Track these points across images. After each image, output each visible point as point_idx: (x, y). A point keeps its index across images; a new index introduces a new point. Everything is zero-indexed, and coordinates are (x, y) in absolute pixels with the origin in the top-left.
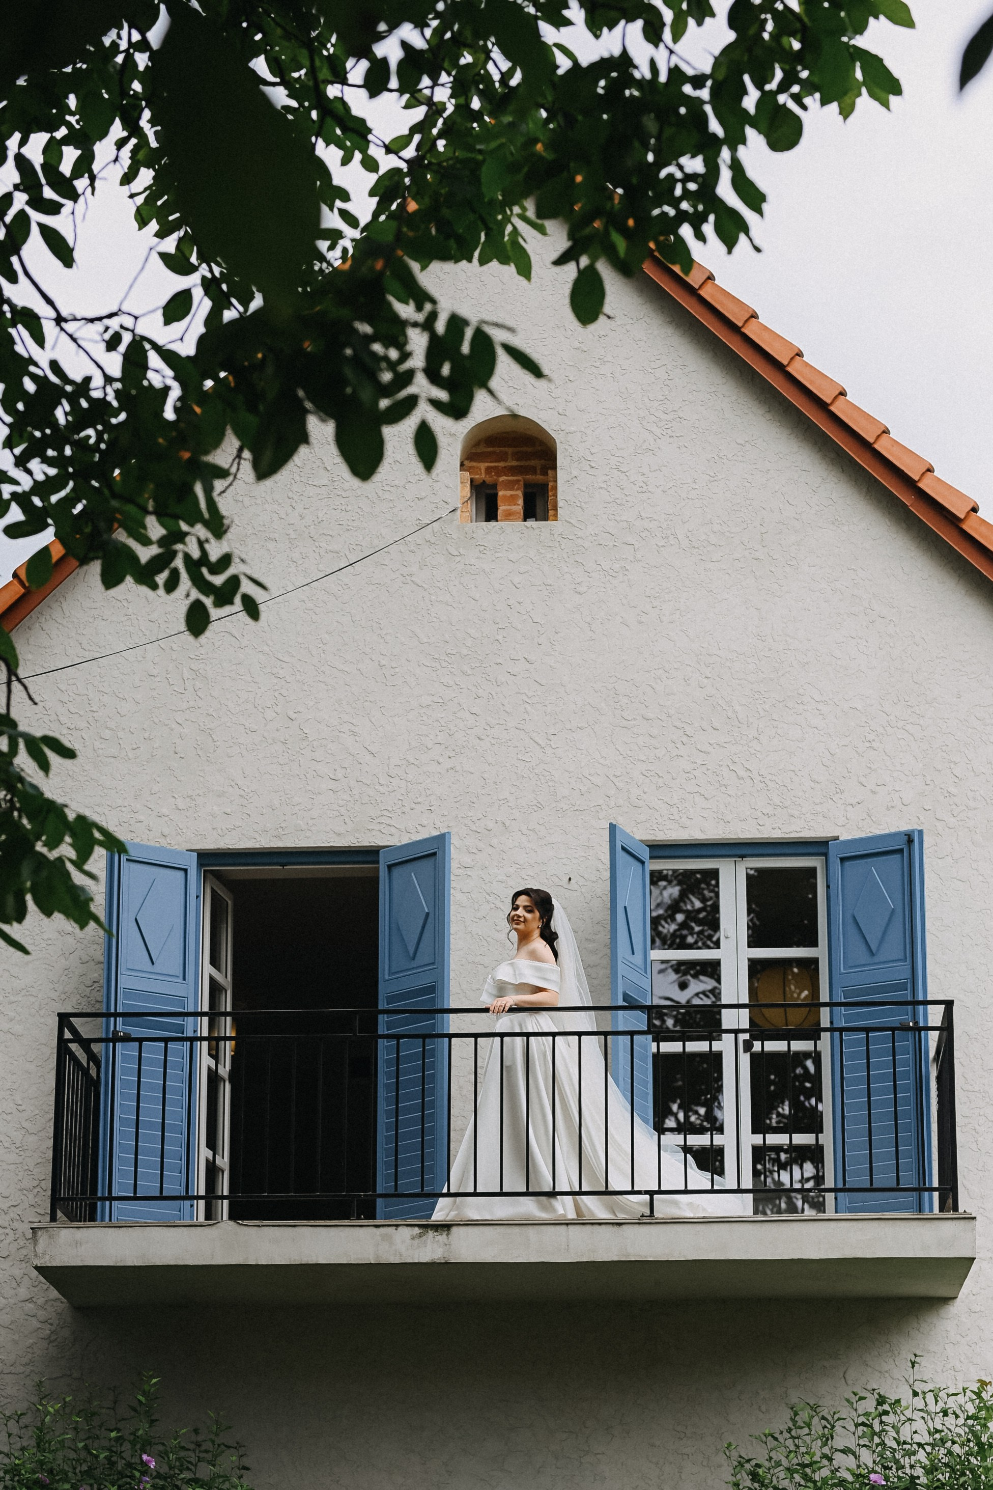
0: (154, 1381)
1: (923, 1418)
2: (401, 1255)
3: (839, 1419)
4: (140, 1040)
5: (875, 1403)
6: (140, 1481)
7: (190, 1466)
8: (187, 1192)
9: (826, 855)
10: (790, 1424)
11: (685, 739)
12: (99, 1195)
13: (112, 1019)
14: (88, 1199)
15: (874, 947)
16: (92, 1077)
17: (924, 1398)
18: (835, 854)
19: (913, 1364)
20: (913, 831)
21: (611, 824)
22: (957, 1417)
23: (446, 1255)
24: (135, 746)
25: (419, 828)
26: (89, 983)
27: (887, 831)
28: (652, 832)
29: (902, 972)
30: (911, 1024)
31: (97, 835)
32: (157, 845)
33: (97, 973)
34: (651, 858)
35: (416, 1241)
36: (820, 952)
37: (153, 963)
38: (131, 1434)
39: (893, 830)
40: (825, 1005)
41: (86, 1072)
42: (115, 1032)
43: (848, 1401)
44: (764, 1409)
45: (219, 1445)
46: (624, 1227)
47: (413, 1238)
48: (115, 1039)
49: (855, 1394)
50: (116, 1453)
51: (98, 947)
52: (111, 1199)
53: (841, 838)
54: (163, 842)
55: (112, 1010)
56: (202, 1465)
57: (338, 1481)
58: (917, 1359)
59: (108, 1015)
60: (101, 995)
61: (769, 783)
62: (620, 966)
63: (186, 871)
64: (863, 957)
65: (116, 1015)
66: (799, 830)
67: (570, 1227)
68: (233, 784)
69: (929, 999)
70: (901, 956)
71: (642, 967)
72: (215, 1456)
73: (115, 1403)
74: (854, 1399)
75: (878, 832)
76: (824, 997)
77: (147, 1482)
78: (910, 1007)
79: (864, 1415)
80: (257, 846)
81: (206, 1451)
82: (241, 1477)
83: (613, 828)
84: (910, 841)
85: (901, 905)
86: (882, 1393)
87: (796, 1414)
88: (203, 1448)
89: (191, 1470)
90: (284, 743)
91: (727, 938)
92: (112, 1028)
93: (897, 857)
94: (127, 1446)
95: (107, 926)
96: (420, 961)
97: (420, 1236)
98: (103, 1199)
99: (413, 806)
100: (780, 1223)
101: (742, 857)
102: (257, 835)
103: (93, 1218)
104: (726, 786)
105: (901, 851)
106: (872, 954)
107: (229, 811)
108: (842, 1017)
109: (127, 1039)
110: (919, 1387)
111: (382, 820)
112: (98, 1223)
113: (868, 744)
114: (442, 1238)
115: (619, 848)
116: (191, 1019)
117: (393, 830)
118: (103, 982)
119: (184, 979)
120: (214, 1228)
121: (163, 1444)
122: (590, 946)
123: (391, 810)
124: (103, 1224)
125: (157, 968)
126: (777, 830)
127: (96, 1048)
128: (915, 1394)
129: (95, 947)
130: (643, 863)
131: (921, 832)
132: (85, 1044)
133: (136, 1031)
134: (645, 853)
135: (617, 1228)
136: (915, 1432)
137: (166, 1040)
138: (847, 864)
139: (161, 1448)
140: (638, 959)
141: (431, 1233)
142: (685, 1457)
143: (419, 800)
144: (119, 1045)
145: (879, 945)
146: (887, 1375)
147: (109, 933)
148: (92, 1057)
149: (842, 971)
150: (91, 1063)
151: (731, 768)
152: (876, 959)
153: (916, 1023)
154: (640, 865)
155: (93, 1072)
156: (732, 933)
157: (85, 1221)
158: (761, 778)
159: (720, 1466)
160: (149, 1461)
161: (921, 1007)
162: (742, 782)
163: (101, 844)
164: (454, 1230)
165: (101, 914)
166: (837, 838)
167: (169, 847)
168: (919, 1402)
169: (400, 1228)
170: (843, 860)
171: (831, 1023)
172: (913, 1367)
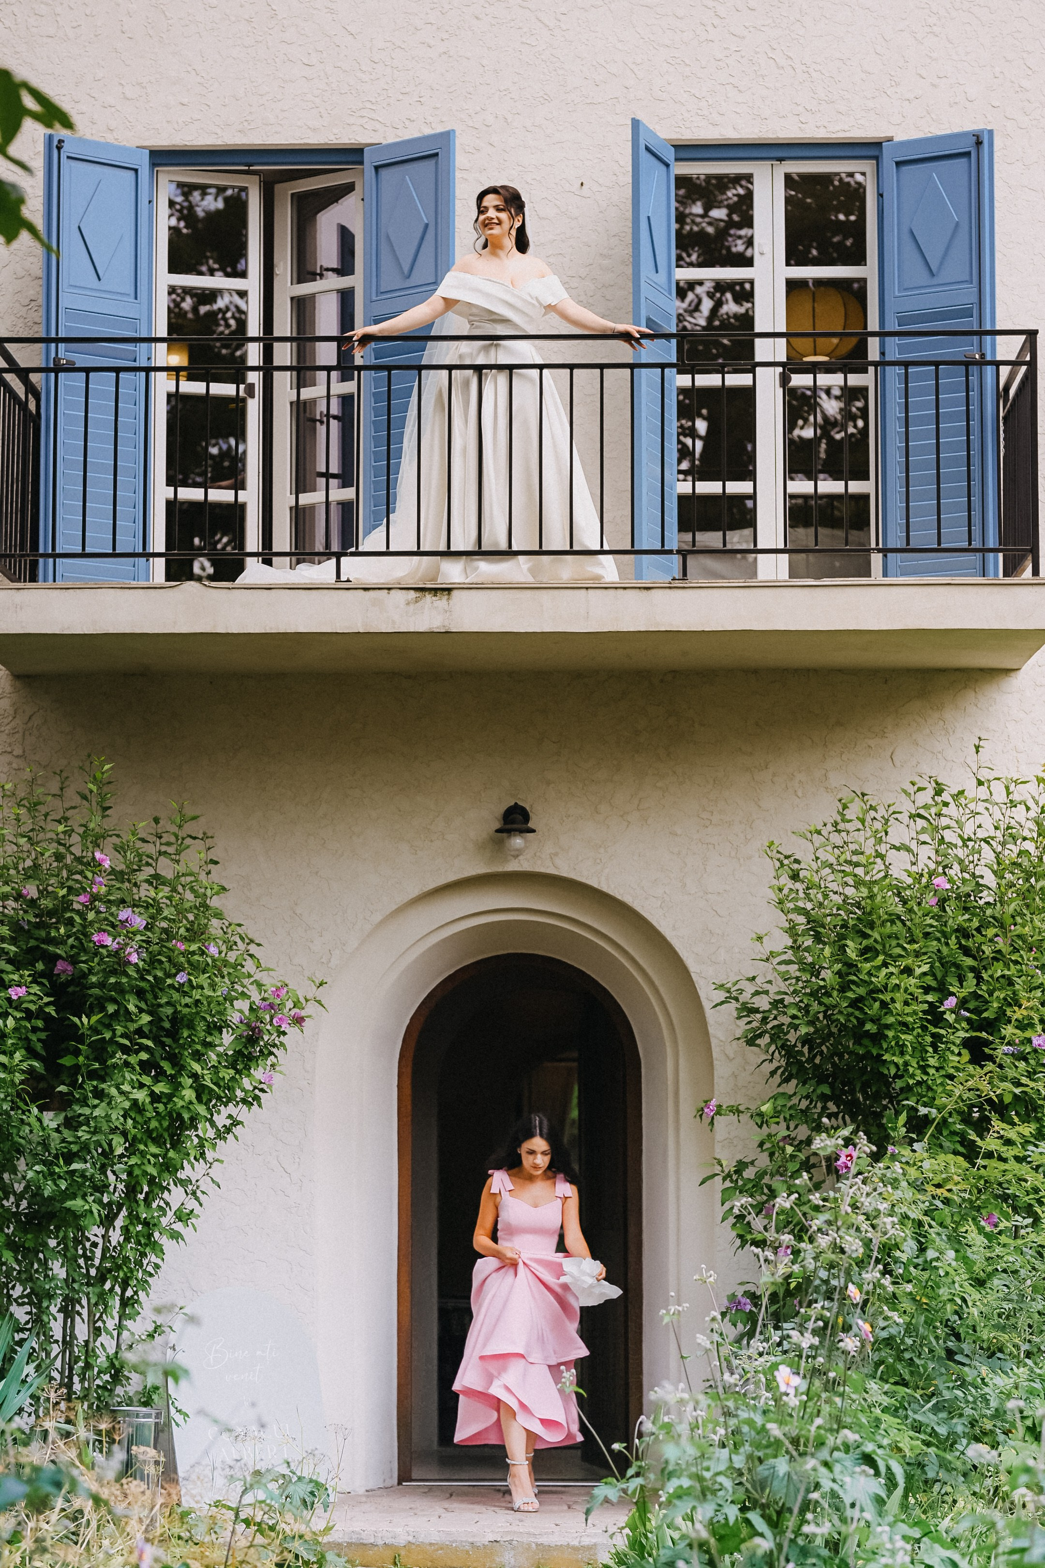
0: (107, 767)
1: (987, 809)
2: (394, 622)
3: (894, 813)
4: (87, 370)
5: (933, 793)
6: (93, 882)
7: (150, 861)
8: (144, 548)
9: (877, 158)
10: (839, 819)
11: (716, 21)
12: (41, 551)
13: (53, 345)
14: (28, 555)
15: (934, 268)
16: (31, 412)
17: (989, 788)
18: (888, 158)
19: (977, 748)
20: (982, 131)
21: (633, 119)
22: (1028, 809)
23: (446, 623)
24: (75, 24)
25: (407, 122)
26: (27, 302)
27: (948, 132)
28: (678, 130)
29: (966, 296)
30: (977, 356)
31: (29, 102)
32: (102, 140)
33: (36, 290)
34: (677, 160)
35: (412, 606)
36: (868, 271)
37: (99, 279)
38: (81, 825)
39: (956, 130)
40: (874, 334)
41: (24, 406)
42: (56, 360)
43: (905, 791)
44: (800, 794)
45: (183, 839)
46: (653, 591)
47: (408, 604)
48: (58, 369)
49: (913, 784)
50: (64, 845)
51: (35, 260)
52: (55, 556)
53: (896, 139)
54: (110, 138)
55: (53, 335)
56: (163, 861)
57: (317, 873)
58: (982, 743)
59: (47, 340)
60: (39, 316)
61: (814, 74)
62: (643, 284)
63: (136, 171)
64: (922, 277)
65: (58, 340)
66: (846, 128)
67: (590, 591)
68: (189, 69)
69: (998, 328)
70: (967, 278)
71: (666, 287)
72: (178, 853)
73: (62, 789)
74: (911, 789)
75: (939, 133)
76: (873, 325)
77: (101, 884)
78: (975, 338)
79: (923, 807)
80: (220, 143)
81: (168, 844)
82: (209, 873)
83: (636, 124)
84: (979, 143)
85: (966, 216)
86: (940, 781)
87: (845, 807)
88: (163, 840)
89: (151, 865)
90: (249, 21)
91: (762, 254)
92: (53, 355)
93: (963, 161)
94: (75, 838)
95: (46, 240)
96: (415, 280)
97: (417, 601)
98: (46, 556)
99: (401, 97)
100: (834, 589)
101: (780, 160)
102: (219, 131)
103: (33, 578)
104: (763, 76)
105: (967, 154)
106: (932, 274)
107: (185, 101)
108: (895, 349)
109: (72, 369)
110: (984, 775)
111: (364, 113)
112: (40, 584)
113: (928, 29)
114: (441, 602)
115: (642, 147)
116: (144, 345)
117: (378, 126)
118: (42, 300)
119: (136, 298)
120: (175, 589)
121: (118, 836)
122: (606, 262)
123: (374, 100)
124: (47, 585)
125: (104, 285)
126: (823, 130)
127: (34, 377)
128: (980, 783)
129: (31, 259)
130: (667, 165)
131: (991, 132)
132: (23, 374)
133: (82, 360)
134: (669, 155)
135: (645, 592)
136: (980, 826)
137: (117, 370)
138: (905, 169)
139: (115, 840)
140: (661, 278)
141: (429, 597)
142: (711, 846)
143: (407, 90)
144: (61, 375)
145: (941, 263)
146: (939, 756)
147: (48, 248)
148: (31, 389)
149: (897, 294)
150: (30, 396)
151: (770, 55)
152: (935, 281)
153: (983, 355)
154: (664, 168)
155: (32, 406)
156: (767, 249)
157: (25, 581)
158: (804, 67)
159: (750, 858)
160: (103, 860)
161: (988, 338)
162: (782, 72)
163: (36, 116)
164: (455, 593)
165: (39, 223)
166: (890, 140)
167: (116, 143)
168: (983, 792)
169: (392, 592)
170: (899, 164)
171: (883, 354)
172: (977, 752)
